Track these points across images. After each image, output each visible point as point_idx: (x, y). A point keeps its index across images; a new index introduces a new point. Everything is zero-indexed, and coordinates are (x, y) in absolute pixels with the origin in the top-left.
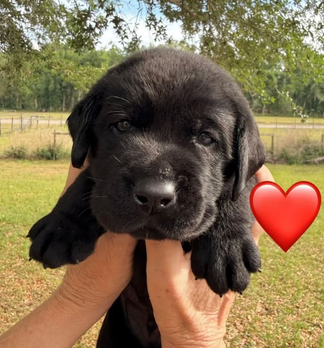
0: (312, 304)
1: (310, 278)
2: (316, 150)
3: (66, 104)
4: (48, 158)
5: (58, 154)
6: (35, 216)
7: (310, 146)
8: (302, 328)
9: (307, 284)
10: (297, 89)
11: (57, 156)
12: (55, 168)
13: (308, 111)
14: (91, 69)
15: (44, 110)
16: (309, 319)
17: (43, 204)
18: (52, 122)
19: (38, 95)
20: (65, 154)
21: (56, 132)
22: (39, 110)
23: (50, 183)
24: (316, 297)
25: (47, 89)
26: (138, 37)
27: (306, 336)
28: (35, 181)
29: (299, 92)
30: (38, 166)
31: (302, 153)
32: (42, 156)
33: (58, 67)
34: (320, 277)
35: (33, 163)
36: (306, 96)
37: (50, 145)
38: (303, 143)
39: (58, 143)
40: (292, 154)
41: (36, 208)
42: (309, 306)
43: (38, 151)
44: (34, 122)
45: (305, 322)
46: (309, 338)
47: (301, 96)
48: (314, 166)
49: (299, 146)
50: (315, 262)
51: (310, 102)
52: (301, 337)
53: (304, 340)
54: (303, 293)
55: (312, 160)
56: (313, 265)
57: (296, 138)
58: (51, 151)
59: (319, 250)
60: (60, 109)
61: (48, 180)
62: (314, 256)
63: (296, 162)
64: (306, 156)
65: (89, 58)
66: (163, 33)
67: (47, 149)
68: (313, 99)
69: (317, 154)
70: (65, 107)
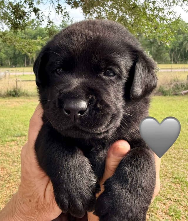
0: (168, 186)
1: (169, 169)
2: (182, 86)
3: (26, 62)
4: (14, 96)
5: (19, 93)
6: (3, 131)
7: (178, 83)
8: (159, 201)
9: (166, 173)
10: (173, 46)
11: (19, 95)
12: (17, 102)
13: (181, 60)
14: (30, 41)
15: (14, 66)
16: (164, 195)
17: (8, 123)
18: (18, 74)
19: (10, 58)
20: (23, 93)
21: (17, 80)
22: (11, 66)
23: (13, 110)
24: (171, 182)
25: (14, 53)
26: (51, 20)
27: (161, 206)
28: (5, 110)
29: (175, 47)
30: (7, 101)
31: (173, 88)
32: (10, 95)
33: (10, 41)
34: (176, 169)
35: (5, 99)
36: (180, 50)
37: (14, 88)
38: (174, 82)
39: (19, 87)
40: (166, 89)
41: (4, 126)
42: (166, 187)
43: (8, 91)
44: (7, 74)
45: (162, 197)
46: (163, 207)
47: (176, 50)
48: (181, 96)
49: (171, 84)
50: (174, 159)
51: (183, 53)
52: (158, 206)
53: (160, 208)
54: (163, 179)
55: (180, 93)
56: (172, 161)
57: (169, 78)
58: (15, 91)
59: (177, 151)
60: (23, 65)
61: (12, 109)
62: (173, 155)
63: (169, 94)
64: (176, 90)
65: (39, 33)
66: (67, 16)
67: (13, 90)
68: (185, 52)
69: (183, 88)
70: (26, 64)
